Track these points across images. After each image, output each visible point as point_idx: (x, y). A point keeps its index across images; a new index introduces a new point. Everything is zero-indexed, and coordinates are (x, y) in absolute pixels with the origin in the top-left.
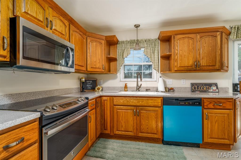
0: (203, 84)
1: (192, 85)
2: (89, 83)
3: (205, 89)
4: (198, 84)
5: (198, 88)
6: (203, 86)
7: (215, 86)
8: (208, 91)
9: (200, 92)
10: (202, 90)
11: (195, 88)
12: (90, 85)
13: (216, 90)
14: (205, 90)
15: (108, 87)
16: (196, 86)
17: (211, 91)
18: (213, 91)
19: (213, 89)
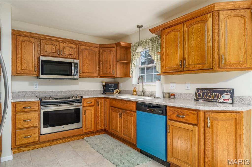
0: (211, 90)
1: (198, 90)
2: (111, 86)
3: (212, 97)
4: (205, 90)
5: (203, 96)
6: (211, 92)
7: (228, 93)
8: (217, 100)
9: (204, 101)
10: (208, 99)
11: (199, 95)
12: (112, 88)
13: (229, 100)
14: (212, 99)
15: (125, 90)
16: (202, 93)
17: (221, 101)
18: (224, 101)
19: (225, 99)
